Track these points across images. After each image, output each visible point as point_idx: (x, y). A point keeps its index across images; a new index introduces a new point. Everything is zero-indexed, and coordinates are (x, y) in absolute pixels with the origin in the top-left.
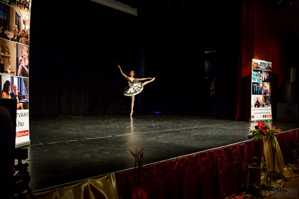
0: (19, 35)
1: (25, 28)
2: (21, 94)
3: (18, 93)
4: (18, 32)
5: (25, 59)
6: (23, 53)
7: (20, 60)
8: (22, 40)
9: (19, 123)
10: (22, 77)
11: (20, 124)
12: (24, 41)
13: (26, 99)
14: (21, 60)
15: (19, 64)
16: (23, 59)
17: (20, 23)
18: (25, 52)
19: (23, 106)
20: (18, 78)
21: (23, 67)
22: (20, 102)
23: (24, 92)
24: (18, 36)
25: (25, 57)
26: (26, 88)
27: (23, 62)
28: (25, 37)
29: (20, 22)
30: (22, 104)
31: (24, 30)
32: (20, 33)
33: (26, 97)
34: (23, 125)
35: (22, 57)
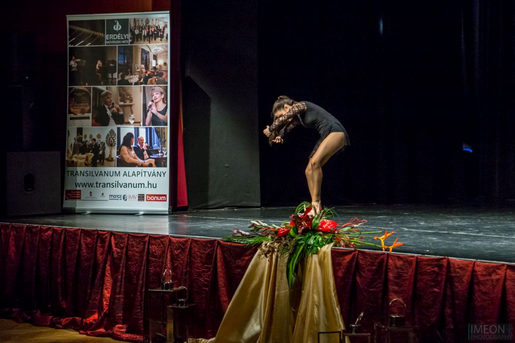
0: (147, 75)
1: (157, 64)
2: (152, 148)
3: (147, 147)
4: (146, 72)
5: (156, 103)
6: (153, 97)
7: (149, 105)
8: (151, 81)
9: (148, 184)
10: (153, 127)
11: (150, 185)
12: (155, 80)
13: (160, 154)
14: (151, 106)
15: (148, 111)
16: (154, 104)
17: (148, 61)
18: (157, 94)
19: (155, 162)
20: (147, 128)
21: (153, 114)
22: (150, 158)
23: (156, 145)
24: (146, 77)
25: (157, 101)
26: (161, 140)
27: (154, 107)
28: (156, 76)
29: (149, 59)
30: (154, 160)
31: (155, 68)
32: (149, 72)
33: (160, 151)
34: (156, 187)
35: (153, 101)
